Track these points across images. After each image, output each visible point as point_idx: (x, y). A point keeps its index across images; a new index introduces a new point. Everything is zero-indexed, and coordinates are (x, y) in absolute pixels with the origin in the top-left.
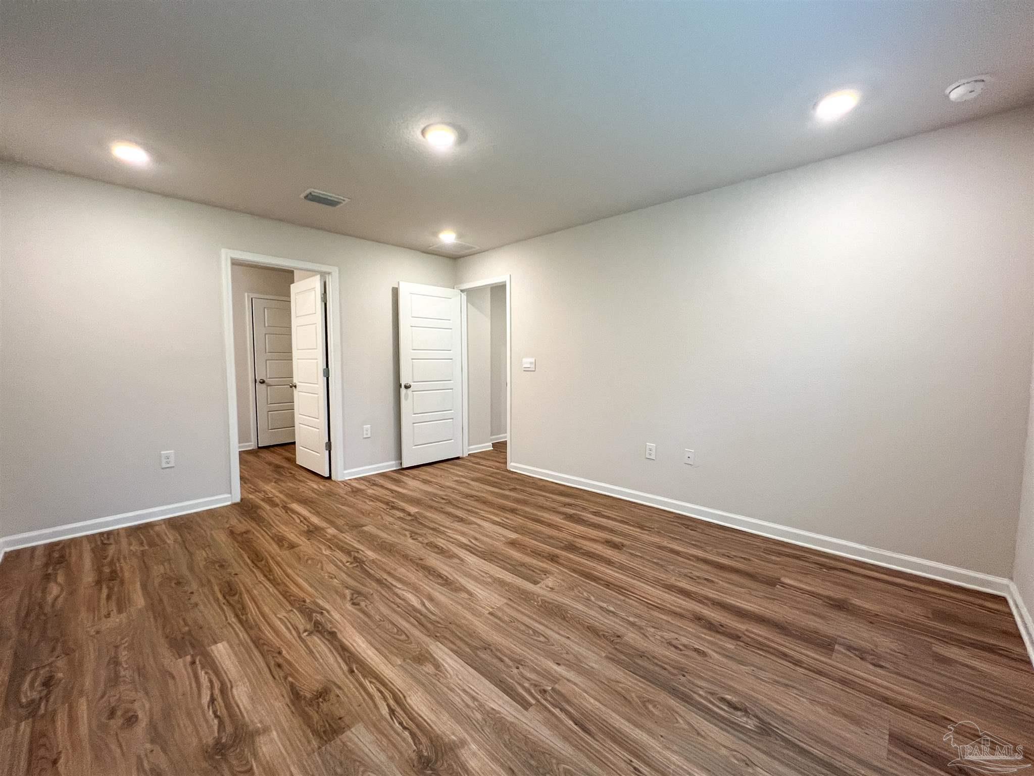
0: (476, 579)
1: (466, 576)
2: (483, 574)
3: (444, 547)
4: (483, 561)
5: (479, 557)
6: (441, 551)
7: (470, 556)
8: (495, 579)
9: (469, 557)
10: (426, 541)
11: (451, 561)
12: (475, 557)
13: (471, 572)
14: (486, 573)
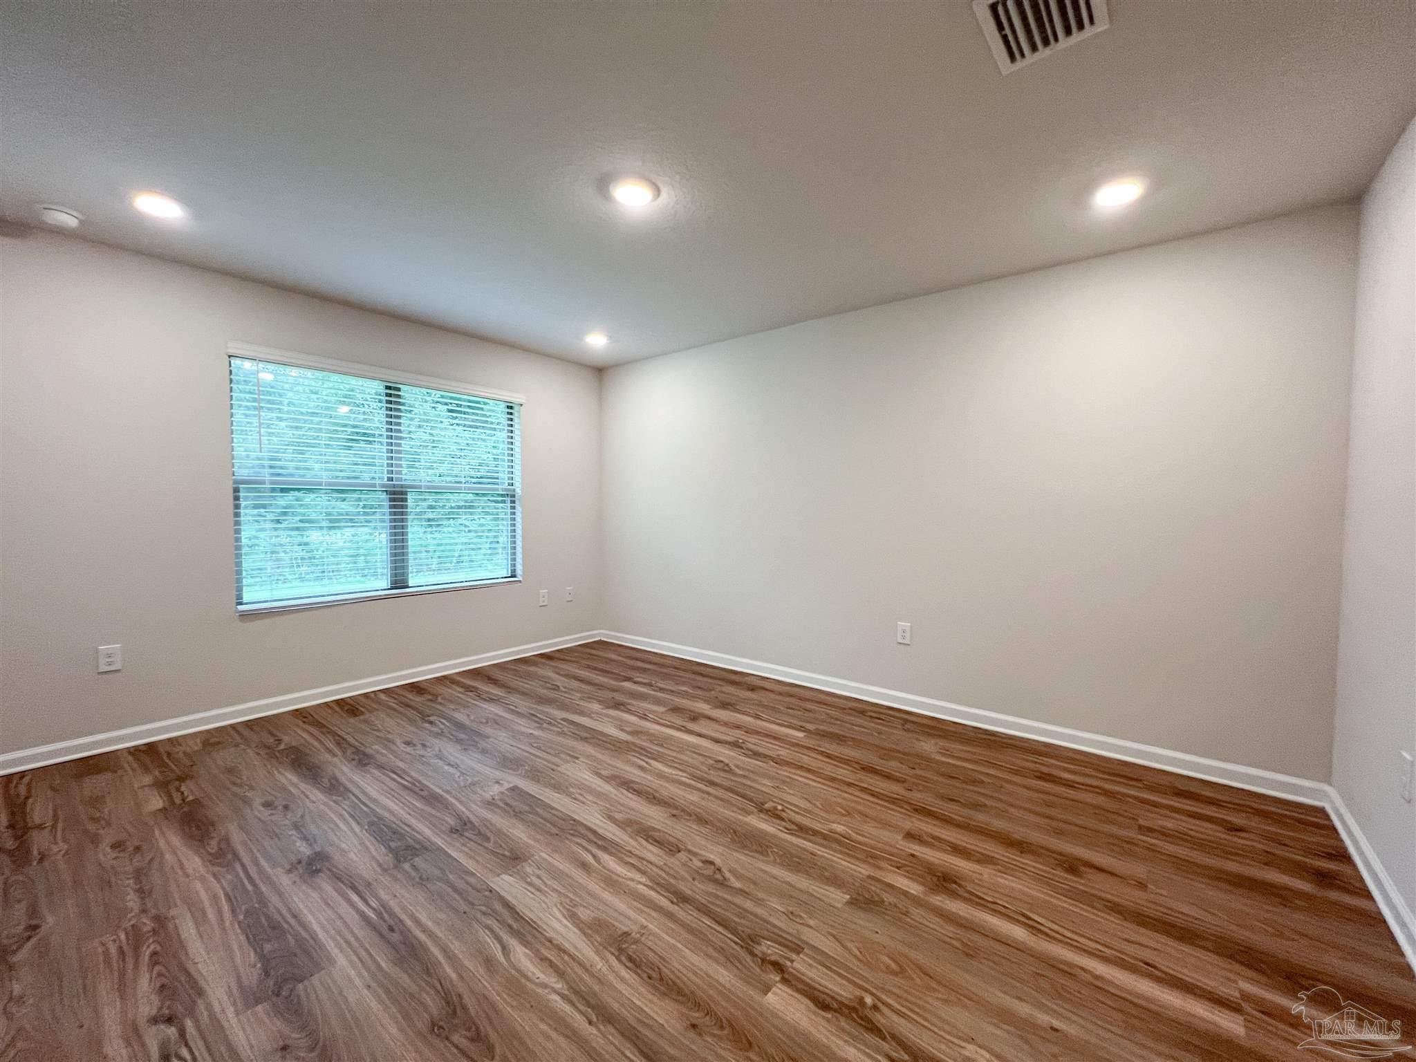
0: (592, 791)
1: (604, 794)
2: (580, 798)
3: (644, 843)
4: (576, 817)
5: (582, 824)
6: (646, 833)
7: (598, 825)
8: (564, 792)
9: (600, 824)
10: (683, 856)
11: (628, 816)
12: (589, 824)
13: (595, 800)
14: (575, 799)
